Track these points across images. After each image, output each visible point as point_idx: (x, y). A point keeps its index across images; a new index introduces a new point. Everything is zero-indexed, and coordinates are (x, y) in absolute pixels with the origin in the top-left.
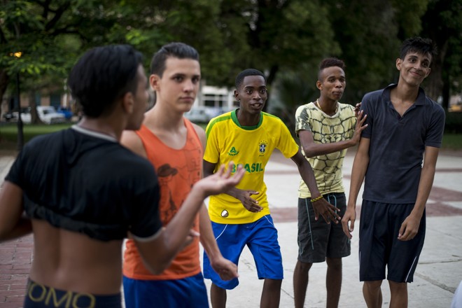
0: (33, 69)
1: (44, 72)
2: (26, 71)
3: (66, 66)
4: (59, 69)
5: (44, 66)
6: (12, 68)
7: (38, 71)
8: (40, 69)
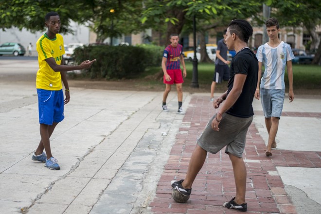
0: (210, 10)
1: (220, 12)
2: (204, 11)
3: (241, 7)
4: (235, 10)
5: (220, 7)
6: (191, 9)
7: (215, 11)
8: (217, 9)
